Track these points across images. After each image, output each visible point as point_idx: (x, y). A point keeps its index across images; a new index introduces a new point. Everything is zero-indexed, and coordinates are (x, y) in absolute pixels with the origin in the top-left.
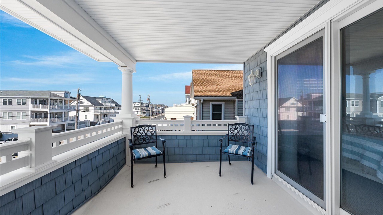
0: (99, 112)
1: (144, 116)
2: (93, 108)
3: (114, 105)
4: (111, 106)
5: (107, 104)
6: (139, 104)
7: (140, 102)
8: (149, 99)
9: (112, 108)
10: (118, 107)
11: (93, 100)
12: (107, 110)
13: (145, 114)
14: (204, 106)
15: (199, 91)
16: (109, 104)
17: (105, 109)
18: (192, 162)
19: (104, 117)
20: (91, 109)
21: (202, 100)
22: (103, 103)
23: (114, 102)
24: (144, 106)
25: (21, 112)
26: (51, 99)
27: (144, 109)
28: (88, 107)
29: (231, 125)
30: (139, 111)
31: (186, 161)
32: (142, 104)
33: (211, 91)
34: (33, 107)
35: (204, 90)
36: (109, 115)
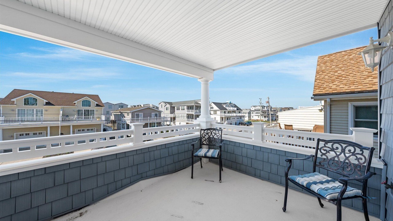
0: (223, 115)
1: (266, 121)
2: (219, 112)
3: (236, 109)
4: (233, 110)
5: (230, 108)
6: (260, 107)
7: (260, 105)
8: (268, 102)
9: (234, 112)
10: (239, 111)
11: (220, 106)
12: (230, 113)
13: (267, 119)
14: (332, 109)
15: (325, 86)
16: (232, 109)
17: (228, 113)
18: (262, 180)
19: (228, 119)
20: (218, 113)
21: (328, 100)
22: (227, 108)
23: (235, 106)
24: (266, 109)
25: (183, 114)
26: (195, 106)
27: (266, 113)
28: (216, 111)
29: (323, 140)
30: (260, 115)
31: (255, 176)
32: (263, 107)
33: (353, 83)
34: (188, 112)
35: (334, 83)
36: (231, 118)
